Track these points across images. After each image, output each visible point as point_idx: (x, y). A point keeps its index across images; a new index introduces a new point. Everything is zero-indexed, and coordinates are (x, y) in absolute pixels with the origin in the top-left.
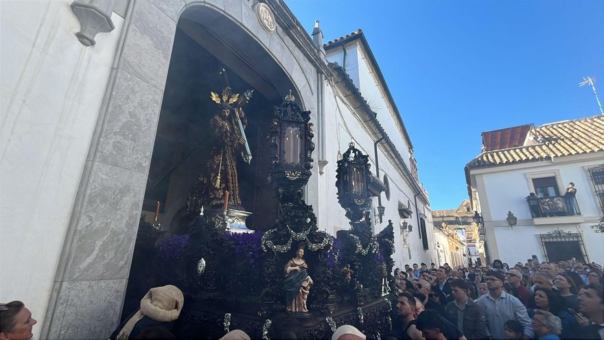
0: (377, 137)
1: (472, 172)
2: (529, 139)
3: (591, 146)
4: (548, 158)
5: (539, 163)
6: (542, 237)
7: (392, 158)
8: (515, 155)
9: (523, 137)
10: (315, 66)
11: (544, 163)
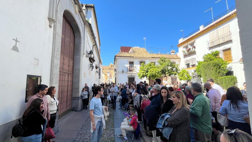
0: (94, 44)
1: (116, 57)
2: (131, 50)
3: (141, 55)
4: (133, 57)
5: (131, 58)
6: (128, 76)
7: (96, 50)
8: (127, 55)
9: (130, 49)
10: (84, 23)
11: (132, 58)
